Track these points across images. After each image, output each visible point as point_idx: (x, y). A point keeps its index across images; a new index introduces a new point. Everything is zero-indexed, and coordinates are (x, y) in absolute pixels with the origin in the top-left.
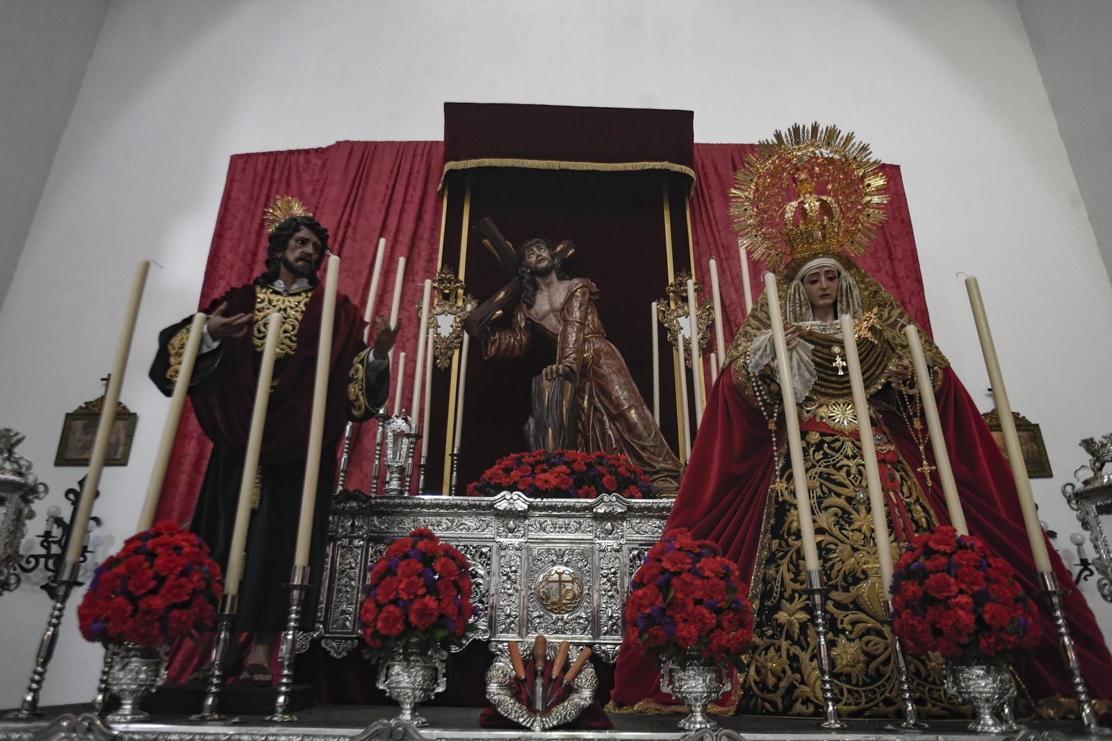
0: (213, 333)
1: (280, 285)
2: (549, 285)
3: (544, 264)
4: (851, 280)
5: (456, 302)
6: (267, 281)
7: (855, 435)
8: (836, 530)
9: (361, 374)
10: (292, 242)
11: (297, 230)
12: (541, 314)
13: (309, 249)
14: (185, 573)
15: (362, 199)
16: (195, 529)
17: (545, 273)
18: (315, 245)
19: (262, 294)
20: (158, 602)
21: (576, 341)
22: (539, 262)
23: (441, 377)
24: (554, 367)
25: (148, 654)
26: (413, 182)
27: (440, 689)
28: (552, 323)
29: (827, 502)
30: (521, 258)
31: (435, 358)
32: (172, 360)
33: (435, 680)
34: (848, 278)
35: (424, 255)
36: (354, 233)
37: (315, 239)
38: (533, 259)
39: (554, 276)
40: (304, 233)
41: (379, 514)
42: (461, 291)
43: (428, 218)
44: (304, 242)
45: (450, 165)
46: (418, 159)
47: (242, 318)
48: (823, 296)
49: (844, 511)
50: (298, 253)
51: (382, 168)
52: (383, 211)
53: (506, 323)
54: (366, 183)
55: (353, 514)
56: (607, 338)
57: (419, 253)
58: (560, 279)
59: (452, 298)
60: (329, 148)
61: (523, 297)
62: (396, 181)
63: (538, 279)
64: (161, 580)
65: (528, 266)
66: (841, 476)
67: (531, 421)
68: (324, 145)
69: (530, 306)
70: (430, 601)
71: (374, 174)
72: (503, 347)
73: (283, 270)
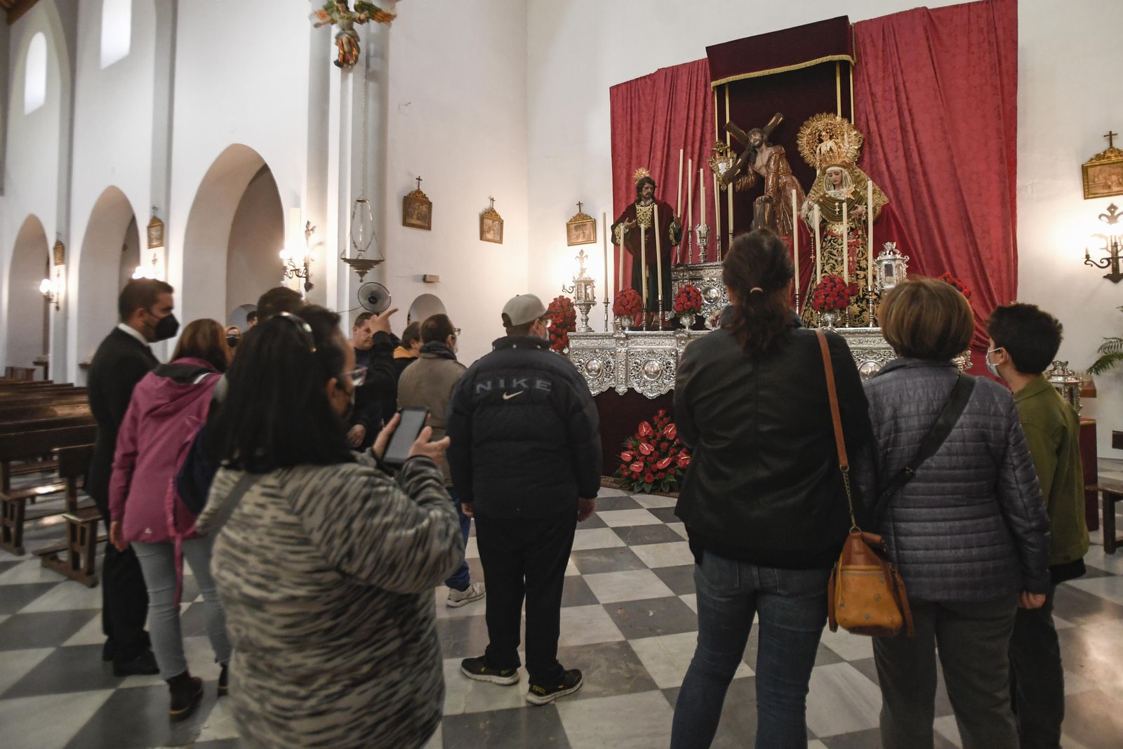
0: (626, 228)
1: (642, 203)
2: (761, 152)
3: (757, 143)
4: (847, 173)
5: (727, 156)
6: (638, 201)
7: (842, 236)
8: (830, 272)
9: (672, 232)
10: (643, 189)
11: (644, 184)
12: (758, 167)
13: (649, 190)
14: (633, 299)
15: (675, 104)
16: (633, 288)
17: (759, 146)
18: (651, 188)
19: (638, 207)
20: (628, 307)
21: (772, 182)
22: (755, 142)
23: (724, 195)
24: (760, 198)
25: (629, 318)
26: (699, 87)
27: (694, 323)
28: (763, 172)
29: (829, 262)
30: (747, 141)
31: (720, 186)
32: (617, 237)
33: (692, 321)
34: (846, 172)
35: (710, 130)
36: (674, 125)
37: (650, 186)
38: (752, 141)
39: (764, 146)
40: (647, 185)
41: (692, 270)
42: (729, 150)
43: (709, 108)
44: (647, 188)
45: (714, 84)
46: (700, 72)
47: (634, 221)
48: (835, 181)
49: (834, 265)
50: (646, 193)
51: (683, 80)
52: (686, 109)
53: (744, 172)
54: (676, 94)
55: (683, 271)
56: (793, 174)
57: (707, 129)
58: (768, 146)
59: (724, 154)
60: (654, 73)
61: (750, 160)
62: (690, 90)
63: (757, 149)
64: (628, 302)
65: (751, 143)
66: (835, 252)
67: (753, 222)
68: (653, 72)
69: (754, 163)
70: (689, 303)
71: (679, 88)
72: (743, 185)
73: (643, 198)
